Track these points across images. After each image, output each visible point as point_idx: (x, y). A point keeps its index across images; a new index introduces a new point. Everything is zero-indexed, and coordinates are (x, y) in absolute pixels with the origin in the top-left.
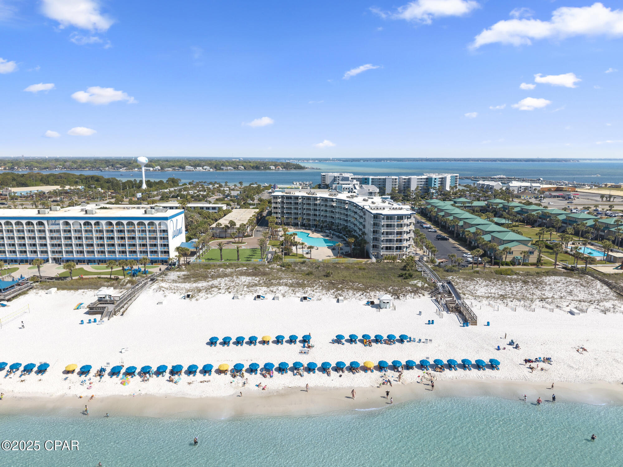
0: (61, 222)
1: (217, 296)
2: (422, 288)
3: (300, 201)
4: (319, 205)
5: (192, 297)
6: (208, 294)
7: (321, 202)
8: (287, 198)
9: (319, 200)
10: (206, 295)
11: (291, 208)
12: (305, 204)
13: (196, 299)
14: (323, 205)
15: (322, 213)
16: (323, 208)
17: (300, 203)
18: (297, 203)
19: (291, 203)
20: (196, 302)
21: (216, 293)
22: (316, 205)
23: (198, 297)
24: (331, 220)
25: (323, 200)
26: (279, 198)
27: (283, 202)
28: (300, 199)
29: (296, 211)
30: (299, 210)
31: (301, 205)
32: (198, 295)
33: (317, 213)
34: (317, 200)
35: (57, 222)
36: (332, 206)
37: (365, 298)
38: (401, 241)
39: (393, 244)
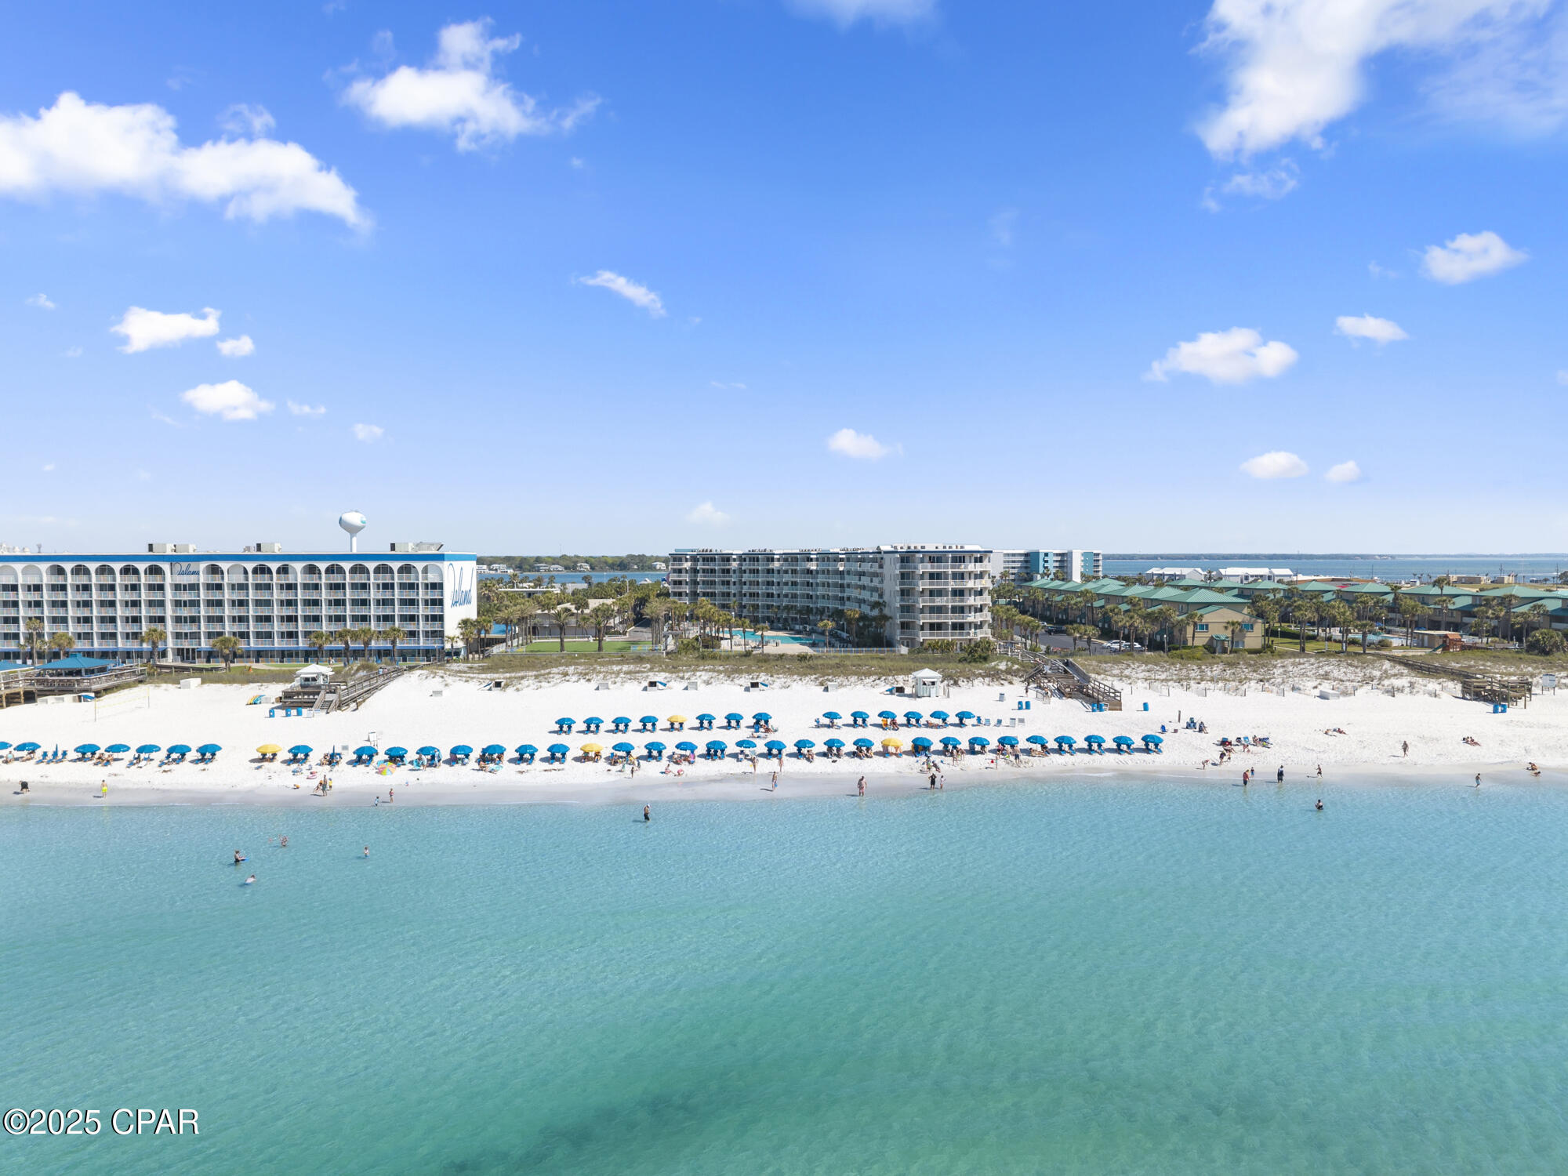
0: (203, 566)
1: (560, 685)
2: (1008, 671)
3: (734, 565)
4: (779, 572)
5: (507, 685)
6: (540, 682)
7: (782, 565)
8: (704, 560)
9: (778, 560)
10: (539, 684)
11: (713, 583)
12: (745, 572)
13: (515, 688)
14: (786, 572)
15: (786, 590)
16: (787, 578)
17: (734, 571)
18: (728, 571)
19: (713, 571)
20: (516, 693)
21: (559, 681)
22: (770, 571)
23: (519, 686)
24: (805, 603)
25: (786, 560)
26: (687, 560)
27: (695, 571)
28: (735, 560)
29: (725, 590)
30: (732, 586)
31: (738, 574)
32: (520, 684)
33: (774, 590)
34: (773, 560)
35: (193, 566)
36: (809, 572)
37: (883, 683)
38: (963, 612)
39: (946, 618)
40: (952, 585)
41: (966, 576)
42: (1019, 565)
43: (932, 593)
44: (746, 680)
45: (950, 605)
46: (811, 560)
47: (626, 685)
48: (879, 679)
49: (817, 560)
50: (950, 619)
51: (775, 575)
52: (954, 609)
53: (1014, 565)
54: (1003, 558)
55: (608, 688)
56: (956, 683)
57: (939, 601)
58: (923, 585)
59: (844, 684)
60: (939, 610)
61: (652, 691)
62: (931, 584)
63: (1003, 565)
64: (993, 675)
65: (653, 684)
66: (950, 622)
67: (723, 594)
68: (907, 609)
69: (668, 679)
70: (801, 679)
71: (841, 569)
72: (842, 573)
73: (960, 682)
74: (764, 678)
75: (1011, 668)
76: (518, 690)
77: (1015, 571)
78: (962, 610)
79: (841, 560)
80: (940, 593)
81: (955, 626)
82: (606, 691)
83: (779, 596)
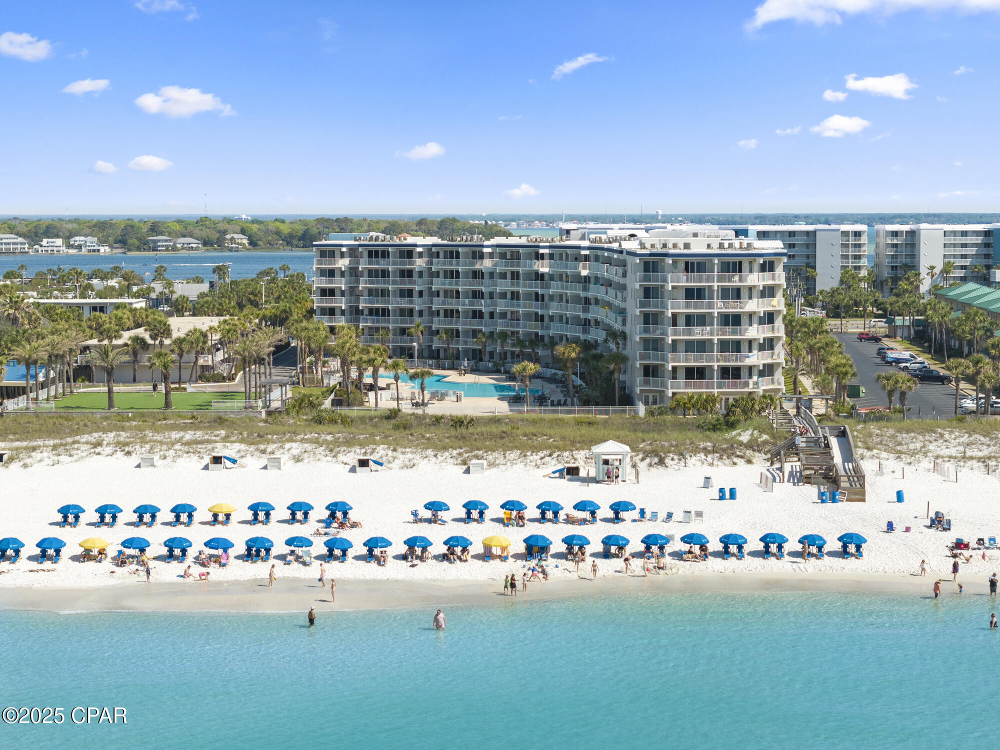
1: (87, 459)
3: (419, 263)
4: (492, 275)
5: (11, 459)
6: (59, 455)
7: (495, 265)
8: (370, 254)
9: (491, 255)
10: (56, 458)
11: (384, 293)
12: (437, 274)
13: (22, 463)
14: (503, 276)
15: (501, 306)
16: (504, 286)
17: (421, 274)
18: (410, 273)
19: (385, 273)
20: (22, 470)
21: (85, 454)
22: (477, 275)
23: (28, 461)
24: (534, 328)
25: (503, 256)
26: (342, 255)
27: (354, 272)
28: (420, 255)
29: (405, 304)
30: (416, 298)
31: (426, 278)
32: (30, 457)
33: (483, 306)
34: (482, 256)
36: (540, 277)
37: (554, 462)
38: (738, 350)
39: (712, 360)
40: (719, 307)
41: (744, 293)
42: (972, 251)
43: (690, 320)
44: (353, 456)
45: (716, 339)
46: (542, 257)
47: (180, 460)
48: (550, 455)
49: (551, 257)
50: (715, 361)
51: (486, 280)
52: (724, 346)
53: (964, 251)
54: (942, 240)
55: (153, 465)
56: (661, 462)
57: (699, 333)
58: (676, 307)
59: (497, 462)
60: (702, 346)
61: (215, 468)
62: (687, 306)
63: (941, 251)
64: (724, 450)
65: (217, 460)
66: (715, 365)
67: (402, 312)
68: (654, 345)
69: (243, 453)
70: (435, 456)
71: (584, 273)
72: (587, 279)
73: (668, 461)
74: (382, 452)
75: (756, 440)
76: (25, 466)
77: (967, 262)
78: (736, 346)
79: (586, 258)
80: (702, 320)
81: (725, 372)
82: (150, 469)
83: (492, 315)
